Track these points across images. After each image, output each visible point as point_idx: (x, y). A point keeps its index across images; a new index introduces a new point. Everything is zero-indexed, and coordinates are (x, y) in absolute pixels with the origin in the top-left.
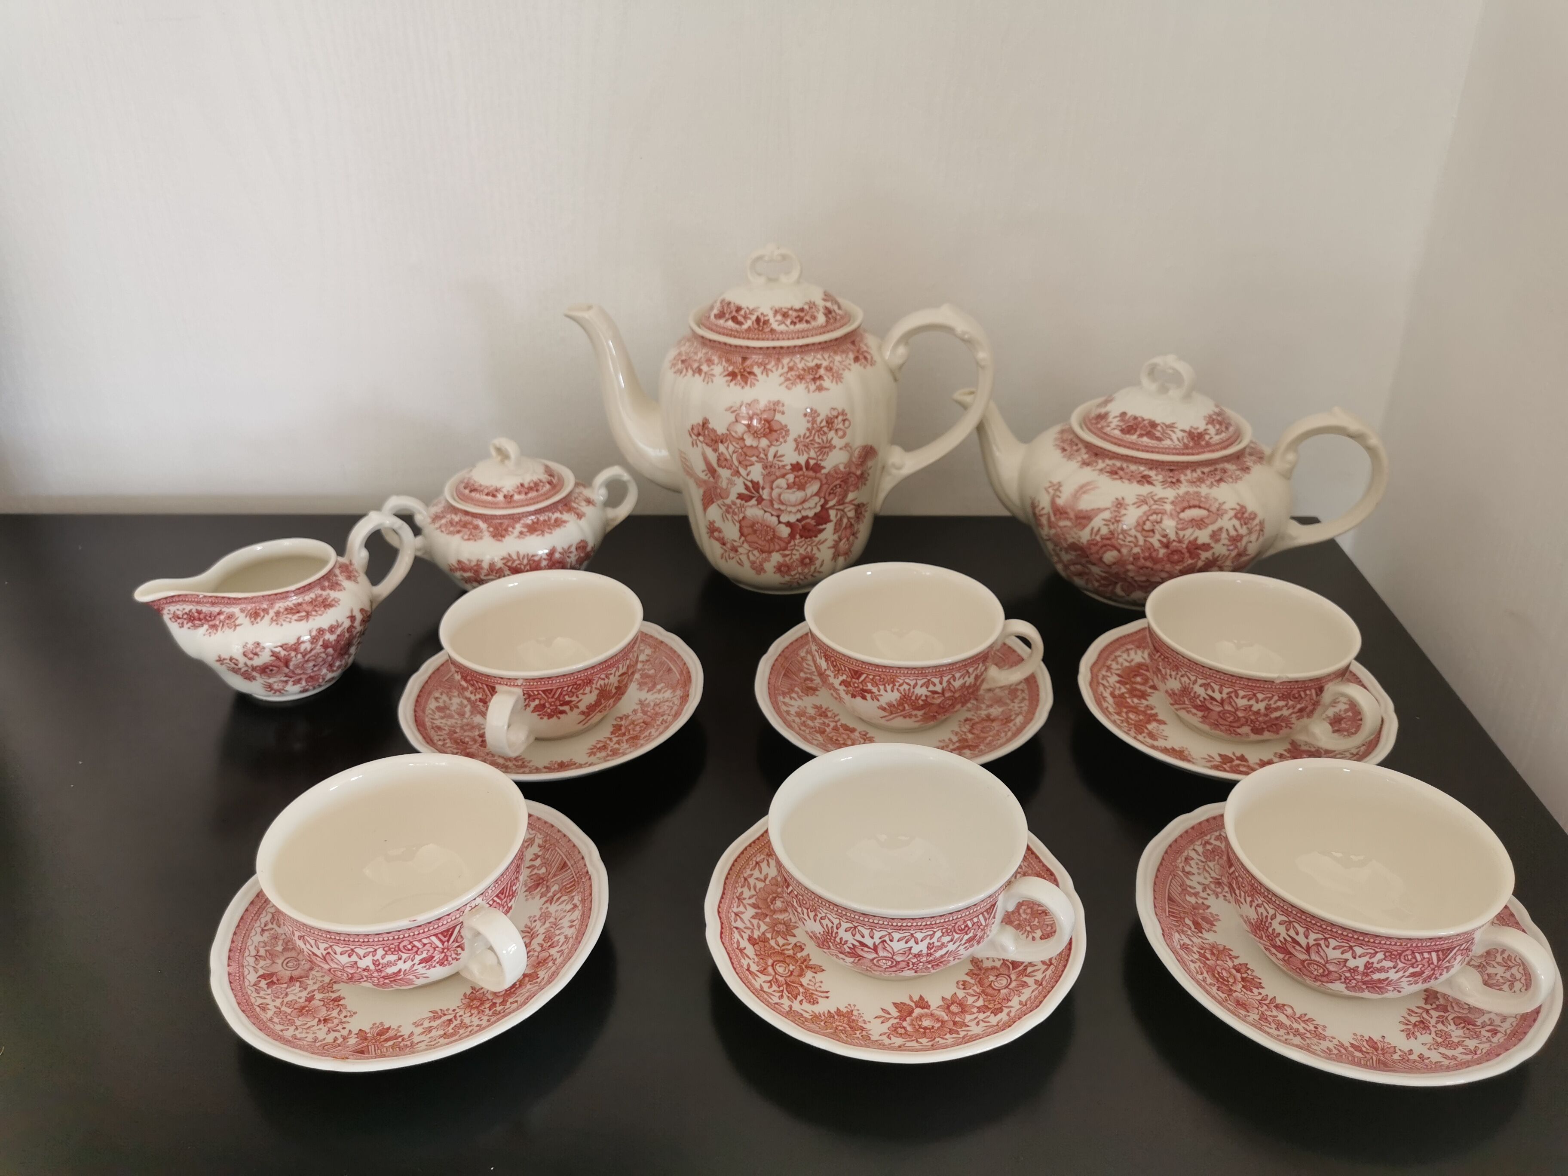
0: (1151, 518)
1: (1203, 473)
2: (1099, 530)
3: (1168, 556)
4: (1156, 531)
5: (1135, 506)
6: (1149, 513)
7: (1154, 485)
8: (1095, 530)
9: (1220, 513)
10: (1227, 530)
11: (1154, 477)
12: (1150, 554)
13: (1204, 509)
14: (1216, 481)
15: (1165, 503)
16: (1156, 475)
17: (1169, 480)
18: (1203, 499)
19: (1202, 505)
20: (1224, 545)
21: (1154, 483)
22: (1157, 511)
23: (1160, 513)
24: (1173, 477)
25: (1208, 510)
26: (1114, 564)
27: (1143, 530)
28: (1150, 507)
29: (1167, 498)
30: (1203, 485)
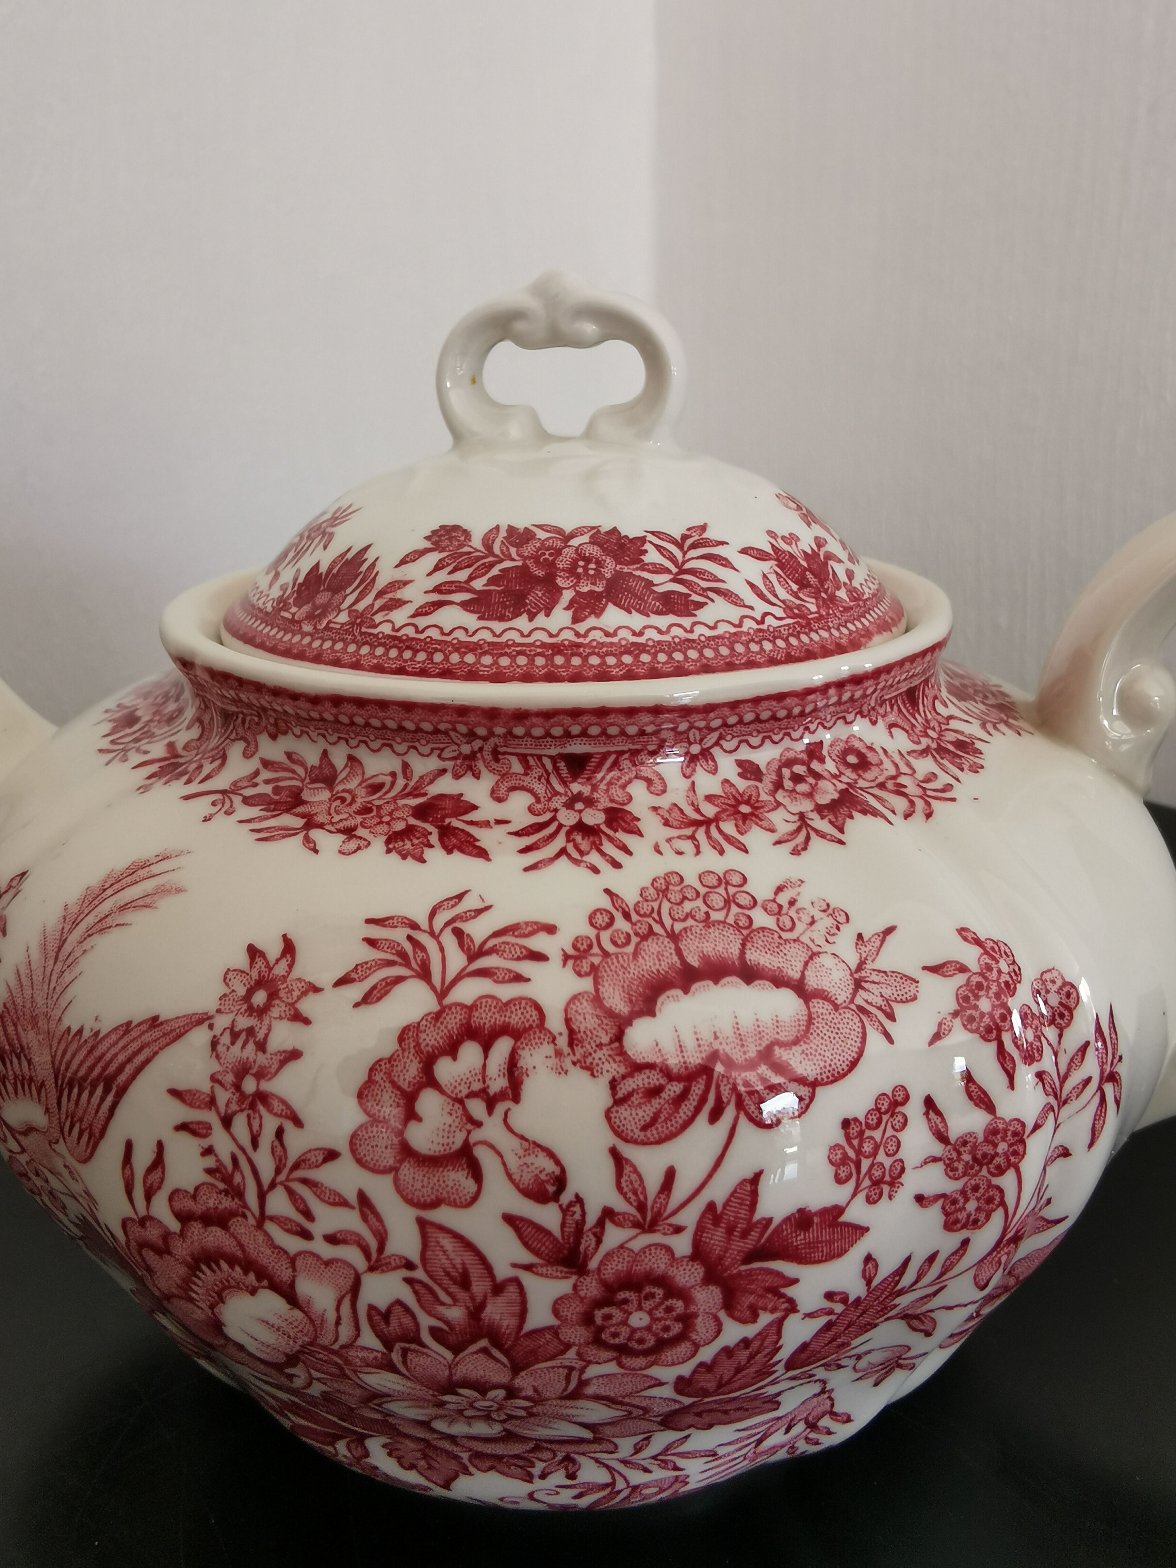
0: (445, 1069)
1: (749, 770)
2: (158, 1162)
3: (587, 1319)
4: (484, 1156)
5: (356, 992)
6: (432, 1038)
7: (483, 854)
8: (143, 1158)
9: (870, 997)
10: (929, 1103)
11: (488, 809)
12: (476, 1311)
13: (779, 981)
14: (820, 809)
15: (538, 957)
16: (498, 798)
17: (568, 818)
18: (761, 918)
19: (756, 956)
20: (920, 1199)
21: (486, 838)
22: (486, 1018)
23: (504, 1030)
24: (590, 802)
25: (800, 988)
26: (292, 1359)
27: (406, 1151)
28: (441, 994)
29: (551, 929)
30: (755, 837)
